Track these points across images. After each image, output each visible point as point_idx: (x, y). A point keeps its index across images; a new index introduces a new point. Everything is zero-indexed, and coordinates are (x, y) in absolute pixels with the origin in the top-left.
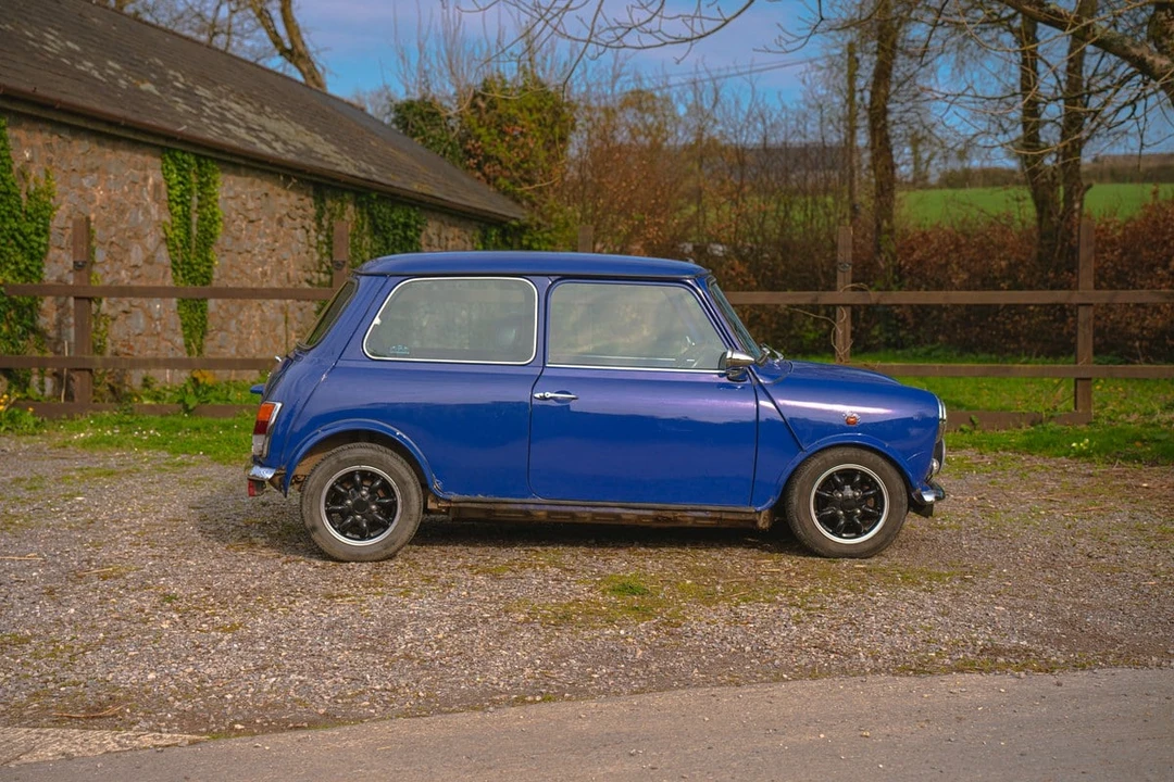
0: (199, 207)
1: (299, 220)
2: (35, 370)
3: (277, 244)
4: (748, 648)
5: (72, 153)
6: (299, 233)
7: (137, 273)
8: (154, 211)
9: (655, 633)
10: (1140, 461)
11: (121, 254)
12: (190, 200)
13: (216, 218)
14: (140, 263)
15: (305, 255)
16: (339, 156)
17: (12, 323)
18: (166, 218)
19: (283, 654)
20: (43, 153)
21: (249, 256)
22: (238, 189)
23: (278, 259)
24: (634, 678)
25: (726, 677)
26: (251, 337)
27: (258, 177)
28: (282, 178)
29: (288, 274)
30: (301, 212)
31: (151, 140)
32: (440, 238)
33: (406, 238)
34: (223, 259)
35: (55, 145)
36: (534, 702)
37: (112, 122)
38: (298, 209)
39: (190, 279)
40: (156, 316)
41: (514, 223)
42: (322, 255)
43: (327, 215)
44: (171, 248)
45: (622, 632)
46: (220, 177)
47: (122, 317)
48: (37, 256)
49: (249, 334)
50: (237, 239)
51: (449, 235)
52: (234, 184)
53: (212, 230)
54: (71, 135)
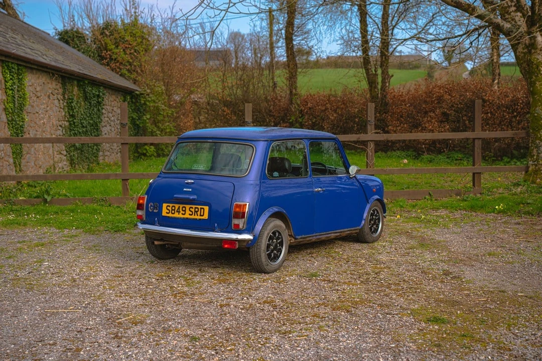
0: (18, 91)
1: (56, 95)
3: (48, 108)
6: (56, 102)
10: (533, 215)
12: (14, 88)
13: (26, 97)
15: (59, 113)
16: (66, 62)
18: (5, 98)
21: (38, 115)
22: (33, 81)
23: (49, 116)
27: (41, 74)
28: (51, 75)
29: (53, 123)
30: (56, 91)
32: (109, 101)
33: (98, 102)
34: (28, 117)
38: (55, 89)
41: (137, 92)
42: (65, 112)
43: (67, 92)
44: (7, 113)
46: (27, 75)
49: (39, 155)
50: (33, 106)
51: (112, 99)
52: (32, 79)
53: (24, 103)
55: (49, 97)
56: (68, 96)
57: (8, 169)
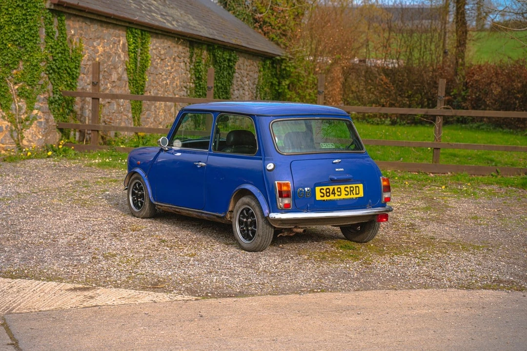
0: (141, 54)
1: (182, 58)
2: (73, 130)
3: (173, 70)
5: (90, 30)
6: (182, 64)
7: (114, 85)
8: (122, 56)
9: (361, 266)
11: (108, 76)
12: (137, 51)
13: (148, 59)
14: (116, 80)
15: (184, 75)
16: (200, 27)
17: (64, 108)
18: (127, 59)
19: (216, 267)
20: (79, 31)
21: (161, 76)
23: (173, 77)
24: (355, 285)
25: (391, 286)
26: (160, 114)
27: (166, 39)
28: (176, 39)
29: (177, 84)
30: (183, 54)
31: (123, 24)
32: (244, 66)
33: (229, 66)
34: (150, 78)
35: (84, 27)
36: (317, 292)
37: (108, 16)
38: (182, 53)
39: (136, 87)
40: (121, 104)
41: (278, 58)
42: (192, 75)
43: (195, 56)
44: (128, 73)
45: (348, 266)
46: (151, 39)
47: (107, 105)
48: (74, 78)
49: (159, 112)
50: (156, 68)
51: (248, 64)
52: (156, 43)
53: (146, 64)
54: (91, 22)
55: (174, 60)
56: (196, 60)
57: (127, 123)
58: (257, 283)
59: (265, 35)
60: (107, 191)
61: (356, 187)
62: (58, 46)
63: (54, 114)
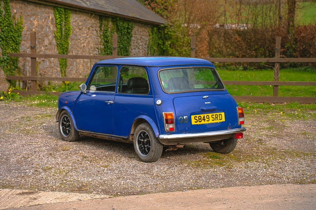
0: (65, 25)
1: (94, 28)
2: (18, 80)
3: (88, 36)
4: (252, 175)
5: (28, 9)
6: (95, 32)
7: (47, 48)
8: (51, 28)
9: (225, 170)
11: (42, 42)
12: (62, 23)
13: (70, 29)
14: (48, 45)
15: (96, 39)
16: (106, 5)
17: (11, 65)
18: (55, 30)
19: (123, 174)
20: (20, 10)
21: (79, 41)
22: (76, 19)
23: (88, 41)
24: (221, 183)
25: (246, 183)
26: (80, 67)
27: (83, 14)
28: (90, 14)
29: (91, 46)
31: (51, 4)
32: (138, 31)
33: (128, 32)
34: (72, 42)
35: (23, 7)
36: (195, 189)
38: (94, 24)
39: (62, 49)
40: (52, 61)
41: (162, 25)
42: (101, 39)
43: (103, 26)
44: (57, 39)
45: (216, 170)
46: (71, 15)
47: (42, 62)
48: (17, 43)
49: (79, 66)
50: (76, 35)
51: (141, 30)
52: (75, 17)
53: (69, 33)
54: (28, 4)
55: (89, 29)
56: (104, 29)
57: (56, 74)
58: (152, 184)
59: (152, 9)
60: (44, 123)
61: (219, 115)
62: (5, 21)
63: (4, 70)
